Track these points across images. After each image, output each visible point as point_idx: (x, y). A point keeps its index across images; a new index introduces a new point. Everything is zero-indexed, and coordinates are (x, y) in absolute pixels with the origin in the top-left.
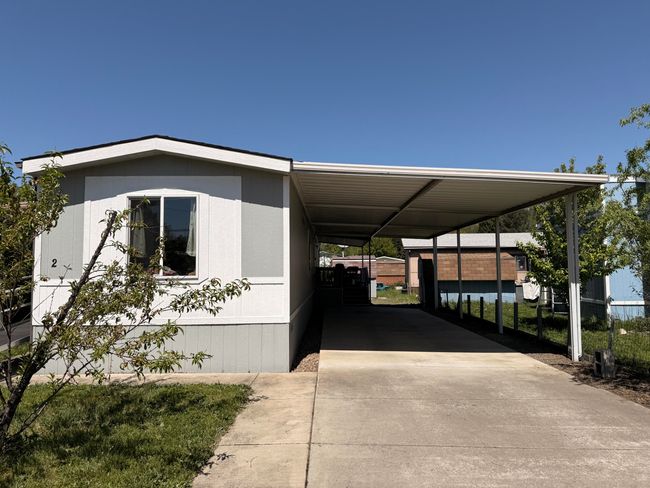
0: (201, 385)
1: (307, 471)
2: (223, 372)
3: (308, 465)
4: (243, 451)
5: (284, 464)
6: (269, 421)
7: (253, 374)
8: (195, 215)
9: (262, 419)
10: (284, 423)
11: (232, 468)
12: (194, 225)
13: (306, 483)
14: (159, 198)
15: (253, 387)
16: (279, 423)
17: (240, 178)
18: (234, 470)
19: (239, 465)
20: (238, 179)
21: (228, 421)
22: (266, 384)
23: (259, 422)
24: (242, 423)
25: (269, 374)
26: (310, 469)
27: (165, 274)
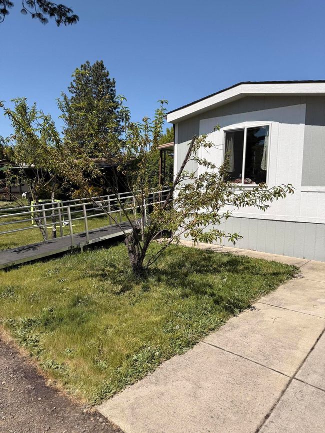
0: (262, 260)
1: (318, 340)
2: (284, 255)
3: (321, 335)
4: (273, 310)
5: (300, 329)
6: (303, 295)
7: (306, 260)
8: (268, 139)
9: (299, 292)
10: (315, 299)
11: (259, 319)
12: (267, 147)
13: (313, 348)
14: (244, 129)
15: (301, 269)
16: (311, 298)
17: (305, 105)
18: (260, 321)
19: (265, 319)
20: (303, 106)
21: (272, 287)
22: (313, 269)
23: (294, 293)
24: (281, 292)
25: (319, 262)
26: (321, 339)
27: (245, 183)
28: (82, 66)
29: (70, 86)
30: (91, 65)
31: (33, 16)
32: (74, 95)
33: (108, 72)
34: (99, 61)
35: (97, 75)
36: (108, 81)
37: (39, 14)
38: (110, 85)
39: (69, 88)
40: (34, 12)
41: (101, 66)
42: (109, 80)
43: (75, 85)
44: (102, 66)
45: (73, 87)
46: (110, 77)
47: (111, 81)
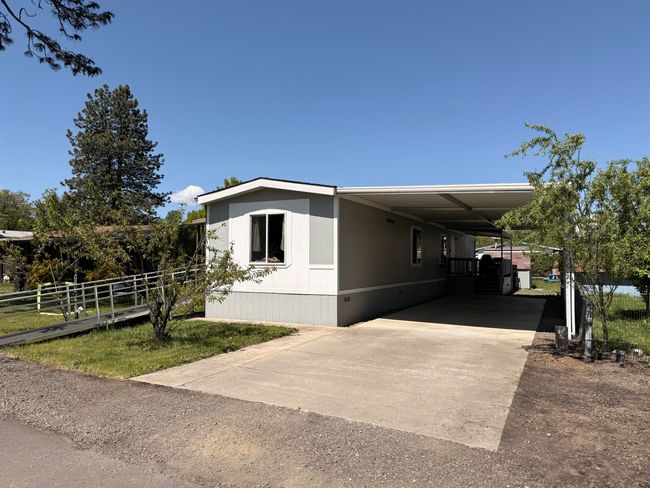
14: (265, 215)
20: (307, 201)
27: (269, 261)
28: (96, 91)
29: (77, 118)
30: (111, 90)
31: (42, 60)
32: (83, 130)
33: (136, 101)
34: (124, 86)
35: (119, 104)
36: (136, 113)
37: (50, 59)
38: (140, 118)
39: (75, 120)
40: (44, 56)
41: (126, 92)
42: (138, 111)
43: (84, 116)
44: (128, 93)
45: (81, 119)
46: (140, 108)
47: (141, 113)
